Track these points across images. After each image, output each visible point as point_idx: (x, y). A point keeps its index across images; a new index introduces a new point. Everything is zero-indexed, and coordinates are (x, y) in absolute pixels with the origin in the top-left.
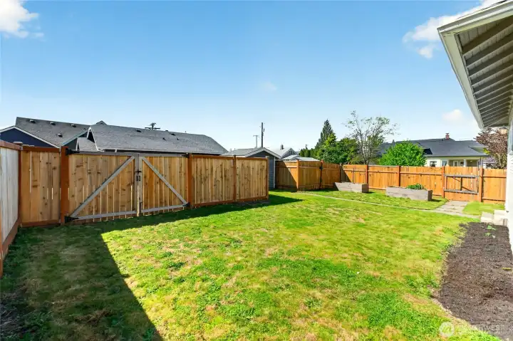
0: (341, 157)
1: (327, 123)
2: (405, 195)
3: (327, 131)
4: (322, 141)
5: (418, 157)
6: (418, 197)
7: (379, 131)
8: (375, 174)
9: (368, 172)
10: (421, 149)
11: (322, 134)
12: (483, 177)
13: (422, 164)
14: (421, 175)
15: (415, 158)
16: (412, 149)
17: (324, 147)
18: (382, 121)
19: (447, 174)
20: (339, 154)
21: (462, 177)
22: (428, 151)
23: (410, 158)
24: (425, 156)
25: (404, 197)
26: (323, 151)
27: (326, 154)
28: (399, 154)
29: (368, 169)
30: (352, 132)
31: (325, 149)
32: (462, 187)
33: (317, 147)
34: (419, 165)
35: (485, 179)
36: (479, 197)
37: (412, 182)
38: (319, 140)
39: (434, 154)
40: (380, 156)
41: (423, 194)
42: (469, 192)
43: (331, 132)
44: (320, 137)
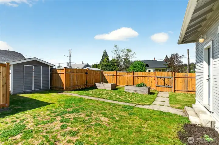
0: (111, 68)
1: (105, 52)
2: (136, 91)
3: (105, 55)
4: (102, 60)
5: (143, 68)
6: (142, 92)
7: (127, 55)
8: (121, 77)
9: (117, 76)
10: (145, 64)
11: (102, 57)
12: (175, 78)
13: (145, 71)
14: (144, 77)
15: (142, 68)
16: (141, 65)
17: (103, 63)
18: (129, 51)
19: (157, 76)
20: (110, 67)
21: (165, 78)
22: (147, 65)
23: (140, 69)
24: (146, 67)
25: (134, 92)
26: (103, 65)
27: (104, 67)
28: (136, 66)
29: (117, 74)
30: (115, 56)
31: (104, 64)
32: (165, 84)
33: (101, 63)
34: (144, 72)
35: (176, 79)
36: (173, 89)
37: (140, 82)
38: (101, 60)
39: (150, 66)
40: (128, 68)
41: (146, 90)
42: (168, 87)
43: (107, 56)
44: (102, 58)
